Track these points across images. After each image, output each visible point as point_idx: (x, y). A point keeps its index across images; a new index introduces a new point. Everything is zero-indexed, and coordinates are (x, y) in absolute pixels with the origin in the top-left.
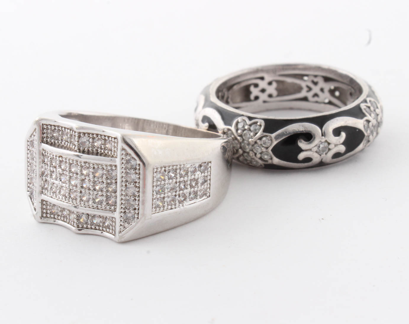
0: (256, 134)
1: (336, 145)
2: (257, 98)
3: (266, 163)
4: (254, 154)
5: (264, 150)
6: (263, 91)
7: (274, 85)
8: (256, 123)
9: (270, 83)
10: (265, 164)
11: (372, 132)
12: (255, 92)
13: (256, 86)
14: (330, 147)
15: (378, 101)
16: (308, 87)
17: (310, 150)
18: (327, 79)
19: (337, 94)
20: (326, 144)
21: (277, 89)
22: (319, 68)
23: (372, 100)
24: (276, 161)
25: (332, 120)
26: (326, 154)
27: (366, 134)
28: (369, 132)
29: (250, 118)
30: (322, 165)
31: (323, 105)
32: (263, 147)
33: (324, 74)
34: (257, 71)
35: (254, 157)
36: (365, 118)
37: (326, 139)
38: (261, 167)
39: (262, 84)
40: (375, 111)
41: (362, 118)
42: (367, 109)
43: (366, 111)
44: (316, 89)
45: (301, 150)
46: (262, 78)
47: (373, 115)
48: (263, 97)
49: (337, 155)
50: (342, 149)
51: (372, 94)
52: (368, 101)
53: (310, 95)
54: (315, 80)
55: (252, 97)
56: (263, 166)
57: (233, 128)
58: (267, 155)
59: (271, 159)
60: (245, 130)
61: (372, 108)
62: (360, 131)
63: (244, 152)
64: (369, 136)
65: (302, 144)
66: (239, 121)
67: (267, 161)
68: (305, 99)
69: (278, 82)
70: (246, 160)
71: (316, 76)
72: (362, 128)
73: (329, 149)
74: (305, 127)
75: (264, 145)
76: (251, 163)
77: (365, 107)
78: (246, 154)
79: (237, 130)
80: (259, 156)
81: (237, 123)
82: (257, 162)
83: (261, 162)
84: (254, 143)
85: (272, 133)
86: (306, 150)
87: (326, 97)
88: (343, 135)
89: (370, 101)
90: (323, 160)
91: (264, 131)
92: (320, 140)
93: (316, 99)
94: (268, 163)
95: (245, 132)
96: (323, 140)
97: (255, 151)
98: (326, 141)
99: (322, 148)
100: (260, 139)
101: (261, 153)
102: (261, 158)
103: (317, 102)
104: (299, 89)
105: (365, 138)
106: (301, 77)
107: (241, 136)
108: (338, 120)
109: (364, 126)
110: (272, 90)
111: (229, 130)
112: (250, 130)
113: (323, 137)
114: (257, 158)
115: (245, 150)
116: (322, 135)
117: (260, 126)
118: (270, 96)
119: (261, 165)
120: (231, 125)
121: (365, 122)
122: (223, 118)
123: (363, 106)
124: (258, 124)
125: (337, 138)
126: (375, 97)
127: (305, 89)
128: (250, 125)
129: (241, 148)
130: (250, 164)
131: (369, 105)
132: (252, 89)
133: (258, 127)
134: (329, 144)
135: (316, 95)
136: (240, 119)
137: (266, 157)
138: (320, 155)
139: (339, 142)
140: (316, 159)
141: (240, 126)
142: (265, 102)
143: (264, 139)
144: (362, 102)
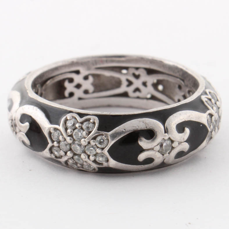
0: (90, 132)
1: (180, 143)
2: (71, 95)
3: (101, 166)
4: (87, 157)
5: (99, 151)
6: (78, 86)
7: (91, 79)
8: (88, 120)
9: (86, 78)
10: (99, 168)
11: (214, 127)
12: (69, 87)
13: (71, 80)
14: (174, 145)
15: (216, 92)
16: (128, 80)
17: (152, 149)
18: (150, 72)
19: (160, 87)
20: (169, 142)
21: (94, 84)
22: (141, 59)
23: (212, 91)
24: (113, 163)
25: (175, 115)
26: (169, 153)
27: (209, 130)
28: (212, 127)
29: (81, 115)
30: (163, 166)
31: (145, 101)
32: (98, 147)
33: (148, 66)
34: (73, 64)
35: (87, 159)
36: (208, 112)
37: (170, 136)
38: (93, 171)
39: (78, 79)
40: (216, 103)
41: (205, 112)
42: (209, 102)
43: (208, 104)
44: (137, 83)
45: (142, 150)
46: (78, 72)
47: (215, 108)
48: (79, 93)
49: (181, 154)
50: (186, 146)
51: (208, 85)
52: (208, 93)
53: (130, 90)
54: (137, 73)
55: (67, 94)
56: (97, 169)
57: (61, 127)
58: (102, 156)
59: (107, 161)
60: (76, 128)
61: (213, 101)
62: (204, 126)
63: (75, 154)
64: (211, 132)
65: (143, 143)
66: (68, 118)
67: (102, 164)
68: (125, 95)
69: (94, 76)
70: (76, 163)
71: (137, 69)
72: (206, 123)
73: (173, 148)
74: (146, 123)
75: (99, 146)
76: (83, 167)
77: (207, 100)
78: (76, 157)
79: (66, 129)
80: (92, 158)
81: (66, 120)
82: (89, 165)
83: (94, 166)
84: (87, 143)
85: (109, 131)
86: (148, 150)
87: (149, 91)
88: (187, 131)
89: (210, 93)
90: (165, 161)
91: (99, 129)
92: (163, 138)
93: (137, 94)
94: (103, 166)
95: (76, 131)
96: (166, 138)
97: (89, 153)
98: (169, 139)
99: (165, 146)
100: (94, 138)
101: (95, 155)
102: (95, 161)
103: (138, 98)
104: (118, 84)
105: (209, 133)
106: (119, 69)
107: (71, 136)
108: (180, 114)
109: (208, 120)
110: (88, 85)
111: (56, 129)
112: (82, 128)
113: (166, 134)
114: (91, 161)
115: (75, 152)
116: (165, 132)
117: (94, 123)
118: (86, 92)
119: (94, 169)
120: (59, 125)
121: (208, 116)
122: (48, 116)
123: (204, 98)
124: (91, 121)
125: (181, 134)
126: (213, 89)
127: (125, 83)
128: (82, 123)
129: (71, 149)
130: (81, 169)
131: (210, 97)
132: (67, 84)
133: (91, 125)
134: (172, 142)
135: (137, 90)
136: (69, 116)
137: (101, 159)
138: (163, 155)
139: (183, 139)
140: (158, 158)
141: (69, 124)
142: (80, 99)
143: (99, 138)
144: (202, 94)
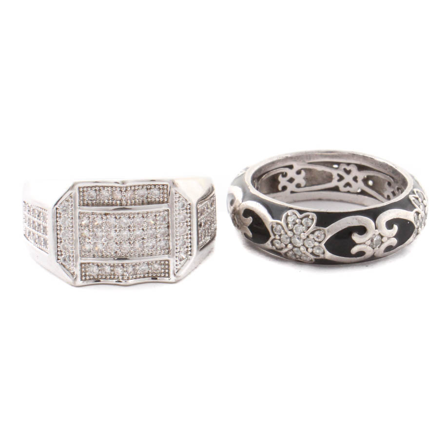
0: (309, 227)
1: (389, 238)
2: (284, 188)
3: (318, 258)
4: (305, 249)
5: (317, 244)
6: (291, 180)
7: (303, 173)
8: (308, 216)
9: (299, 172)
10: (315, 259)
11: (421, 224)
12: (283, 181)
13: (285, 175)
14: (383, 240)
15: (423, 192)
16: (339, 175)
17: (364, 243)
18: (361, 168)
19: (370, 183)
20: (379, 238)
21: (306, 179)
22: (353, 155)
23: (419, 191)
24: (329, 255)
25: (385, 213)
26: (379, 247)
27: (416, 226)
28: (418, 224)
29: (301, 212)
30: (374, 259)
31: (356, 195)
32: (315, 241)
33: (358, 162)
34: (287, 159)
35: (305, 251)
36: (415, 210)
37: (380, 232)
38: (310, 262)
39: (291, 173)
40: (422, 202)
41: (412, 210)
42: (416, 201)
43: (415, 203)
44: (348, 178)
45: (354, 244)
46: (291, 167)
47: (421, 206)
48: (291, 187)
49: (389, 248)
50: (394, 241)
51: (417, 184)
52: (416, 193)
53: (341, 185)
54: (348, 168)
55: (280, 188)
56: (314, 261)
57: (282, 222)
58: (319, 249)
59: (324, 253)
60: (296, 223)
61: (420, 200)
62: (411, 223)
63: (294, 247)
64: (418, 228)
65: (356, 237)
66: (289, 215)
67: (318, 256)
68: (336, 189)
69: (305, 170)
70: (295, 255)
71: (348, 164)
72: (413, 221)
73: (382, 243)
74: (359, 221)
75: (317, 239)
76: (301, 259)
77: (414, 199)
78: (295, 249)
79: (287, 224)
80: (310, 250)
81: (287, 216)
82: (307, 256)
83: (312, 257)
84: (306, 237)
85: (325, 227)
86: (360, 244)
87: (359, 186)
88: (396, 227)
89: (417, 192)
90: (375, 254)
91: (318, 224)
92: (373, 233)
93: (348, 189)
94: (320, 258)
95: (296, 226)
96: (377, 233)
97: (307, 246)
98: (380, 234)
99: (376, 241)
100: (313, 233)
101: (313, 248)
102: (312, 253)
103: (349, 192)
104: (330, 178)
105: (416, 230)
106: (330, 164)
107: (291, 230)
108: (390, 212)
109: (414, 218)
110: (300, 179)
111: (278, 224)
112: (301, 224)
113: (377, 230)
114: (309, 253)
115: (295, 245)
116: (376, 228)
117: (313, 219)
118: (298, 186)
119: (311, 260)
120: (281, 220)
121: (415, 214)
122: (270, 212)
123: (412, 197)
124: (310, 217)
125: (390, 231)
126: (420, 188)
127: (336, 178)
128: (302, 219)
129: (291, 242)
130: (299, 260)
131: (417, 196)
132: (280, 178)
133: (310, 222)
134: (382, 237)
135: (348, 184)
136: (289, 212)
137: (318, 251)
138: (373, 249)
139: (392, 234)
140: (369, 251)
141: (290, 219)
142: (292, 192)
143: (317, 233)
144: (410, 194)
